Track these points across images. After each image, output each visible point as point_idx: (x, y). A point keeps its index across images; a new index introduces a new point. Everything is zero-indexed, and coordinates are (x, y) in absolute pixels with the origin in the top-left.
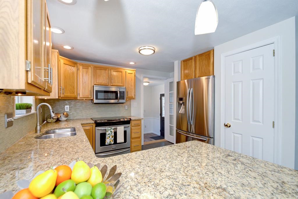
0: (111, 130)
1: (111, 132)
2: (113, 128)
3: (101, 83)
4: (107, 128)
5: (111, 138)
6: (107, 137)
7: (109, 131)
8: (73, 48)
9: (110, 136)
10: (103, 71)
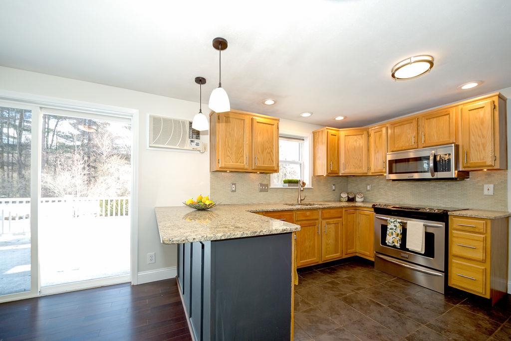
0: (395, 222)
1: (395, 226)
2: (400, 221)
3: (402, 147)
4: (389, 218)
5: (394, 236)
6: (388, 232)
7: (392, 224)
8: (345, 117)
9: (394, 233)
10: (407, 126)
